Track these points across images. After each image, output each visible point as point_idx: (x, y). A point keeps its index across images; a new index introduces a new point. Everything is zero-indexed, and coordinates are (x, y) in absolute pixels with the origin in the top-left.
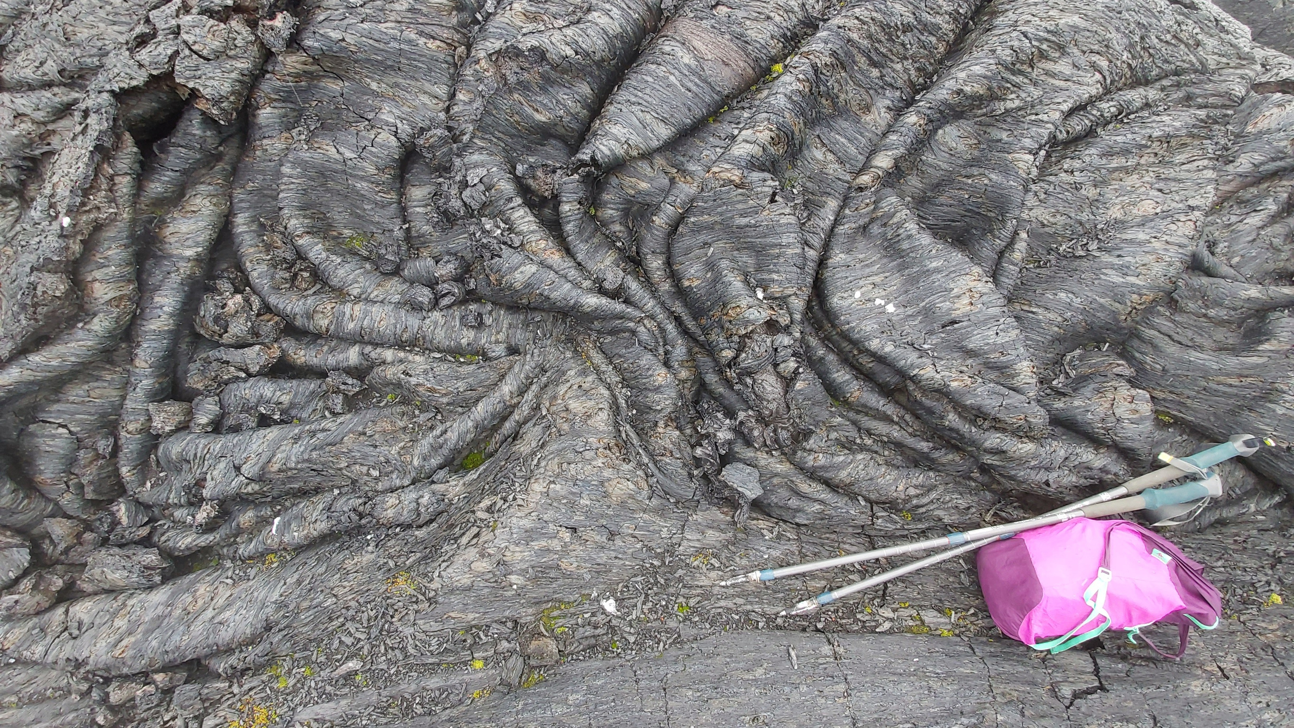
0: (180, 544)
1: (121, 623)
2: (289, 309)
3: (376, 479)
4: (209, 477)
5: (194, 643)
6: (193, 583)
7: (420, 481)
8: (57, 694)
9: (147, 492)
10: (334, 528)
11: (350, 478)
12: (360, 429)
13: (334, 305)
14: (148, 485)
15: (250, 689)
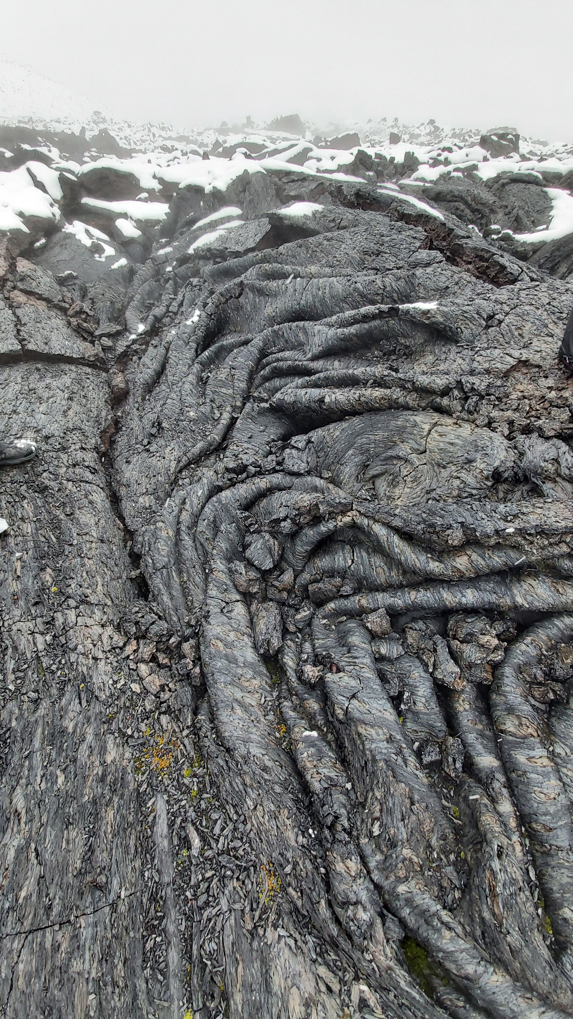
0: (287, 657)
1: (232, 636)
2: (508, 689)
3: (371, 832)
4: (341, 674)
5: (219, 693)
6: (260, 674)
7: (380, 894)
8: (189, 603)
9: (320, 622)
10: (316, 797)
11: (366, 799)
12: (416, 797)
13: (535, 734)
14: (325, 621)
15: (184, 746)
